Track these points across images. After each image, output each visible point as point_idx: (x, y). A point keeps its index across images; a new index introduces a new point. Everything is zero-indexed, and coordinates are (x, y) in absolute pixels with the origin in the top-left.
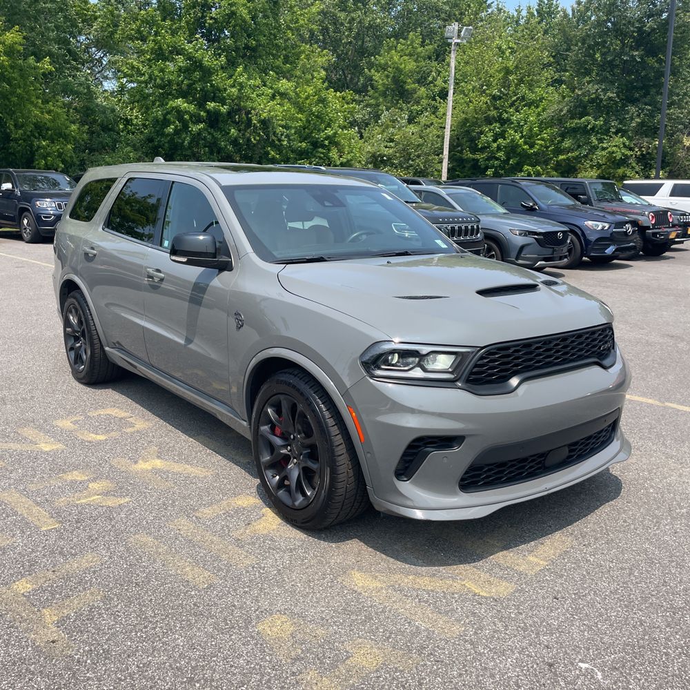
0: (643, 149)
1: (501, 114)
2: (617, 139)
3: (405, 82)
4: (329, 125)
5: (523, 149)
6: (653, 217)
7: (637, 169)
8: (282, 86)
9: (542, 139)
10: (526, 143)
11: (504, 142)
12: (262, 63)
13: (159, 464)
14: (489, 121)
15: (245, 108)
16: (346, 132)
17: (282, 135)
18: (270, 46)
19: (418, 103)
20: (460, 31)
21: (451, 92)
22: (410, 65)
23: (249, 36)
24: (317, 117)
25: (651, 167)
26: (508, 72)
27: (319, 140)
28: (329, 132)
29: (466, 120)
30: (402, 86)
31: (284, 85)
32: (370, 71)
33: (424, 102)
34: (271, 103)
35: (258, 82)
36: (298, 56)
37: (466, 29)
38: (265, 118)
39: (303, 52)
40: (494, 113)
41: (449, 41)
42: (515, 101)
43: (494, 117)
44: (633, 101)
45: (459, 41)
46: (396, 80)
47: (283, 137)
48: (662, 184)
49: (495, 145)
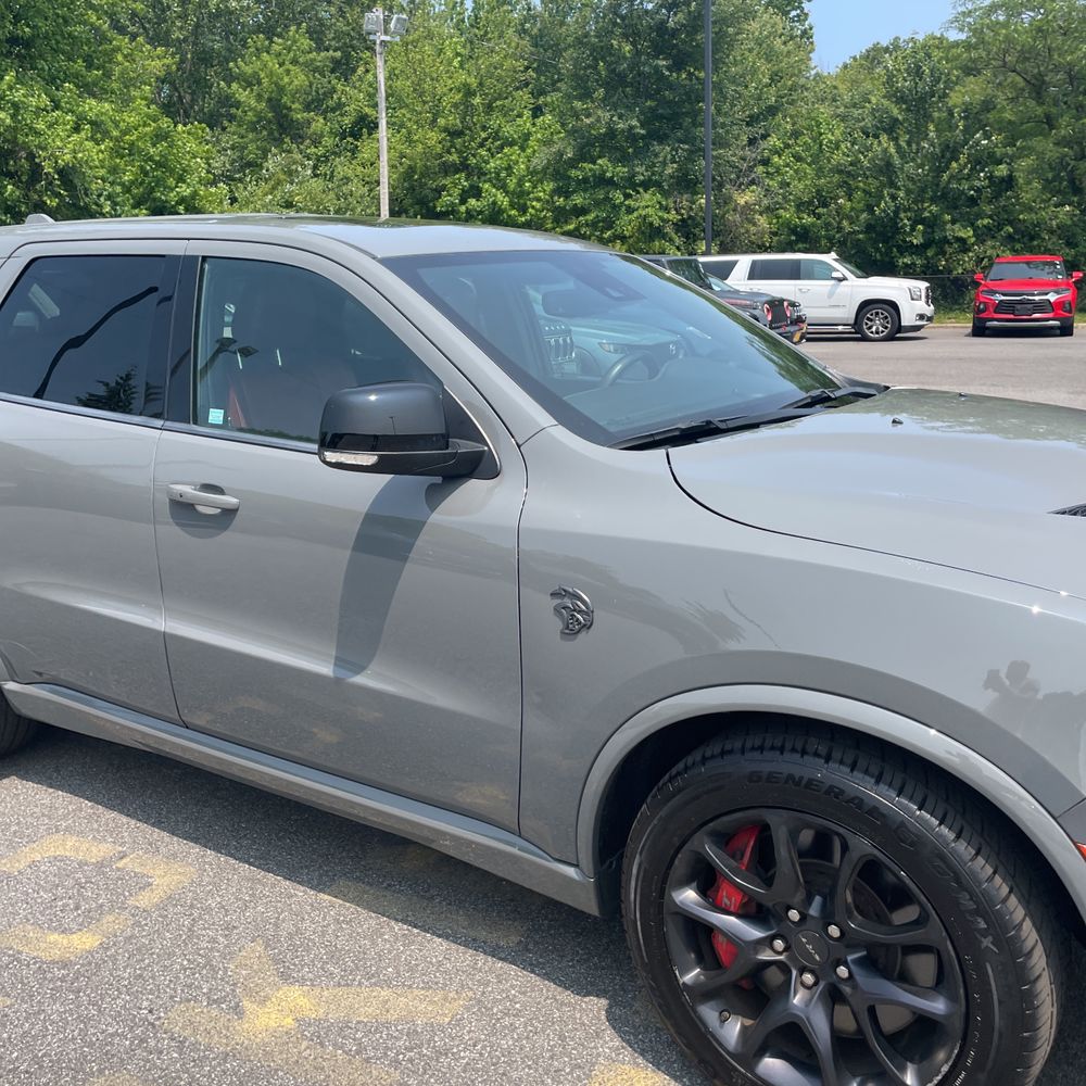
0: (683, 211)
1: (466, 159)
2: (647, 196)
3: (290, 109)
4: (181, 179)
5: (509, 216)
6: (768, 310)
7: (677, 241)
8: (91, 109)
9: (538, 199)
10: (512, 205)
11: (479, 203)
12: (47, 68)
13: (303, 1001)
14: (448, 169)
15: (25, 147)
16: (213, 190)
17: (99, 196)
18: (59, 38)
19: (316, 143)
20: (387, 21)
21: (383, 123)
22: (298, 79)
23: (17, 19)
24: (159, 165)
25: (696, 239)
26: (469, 93)
27: (168, 205)
28: (185, 190)
29: (412, 169)
30: (286, 116)
31: (92, 107)
32: (229, 87)
33: (328, 141)
34: (75, 137)
35: (45, 100)
36: (110, 56)
37: (398, 19)
38: (67, 164)
39: (119, 49)
40: (454, 158)
41: (372, 37)
42: (486, 139)
43: (454, 164)
44: (662, 139)
45: (388, 38)
46: (275, 104)
47: (102, 199)
48: (735, 263)
49: (463, 208)
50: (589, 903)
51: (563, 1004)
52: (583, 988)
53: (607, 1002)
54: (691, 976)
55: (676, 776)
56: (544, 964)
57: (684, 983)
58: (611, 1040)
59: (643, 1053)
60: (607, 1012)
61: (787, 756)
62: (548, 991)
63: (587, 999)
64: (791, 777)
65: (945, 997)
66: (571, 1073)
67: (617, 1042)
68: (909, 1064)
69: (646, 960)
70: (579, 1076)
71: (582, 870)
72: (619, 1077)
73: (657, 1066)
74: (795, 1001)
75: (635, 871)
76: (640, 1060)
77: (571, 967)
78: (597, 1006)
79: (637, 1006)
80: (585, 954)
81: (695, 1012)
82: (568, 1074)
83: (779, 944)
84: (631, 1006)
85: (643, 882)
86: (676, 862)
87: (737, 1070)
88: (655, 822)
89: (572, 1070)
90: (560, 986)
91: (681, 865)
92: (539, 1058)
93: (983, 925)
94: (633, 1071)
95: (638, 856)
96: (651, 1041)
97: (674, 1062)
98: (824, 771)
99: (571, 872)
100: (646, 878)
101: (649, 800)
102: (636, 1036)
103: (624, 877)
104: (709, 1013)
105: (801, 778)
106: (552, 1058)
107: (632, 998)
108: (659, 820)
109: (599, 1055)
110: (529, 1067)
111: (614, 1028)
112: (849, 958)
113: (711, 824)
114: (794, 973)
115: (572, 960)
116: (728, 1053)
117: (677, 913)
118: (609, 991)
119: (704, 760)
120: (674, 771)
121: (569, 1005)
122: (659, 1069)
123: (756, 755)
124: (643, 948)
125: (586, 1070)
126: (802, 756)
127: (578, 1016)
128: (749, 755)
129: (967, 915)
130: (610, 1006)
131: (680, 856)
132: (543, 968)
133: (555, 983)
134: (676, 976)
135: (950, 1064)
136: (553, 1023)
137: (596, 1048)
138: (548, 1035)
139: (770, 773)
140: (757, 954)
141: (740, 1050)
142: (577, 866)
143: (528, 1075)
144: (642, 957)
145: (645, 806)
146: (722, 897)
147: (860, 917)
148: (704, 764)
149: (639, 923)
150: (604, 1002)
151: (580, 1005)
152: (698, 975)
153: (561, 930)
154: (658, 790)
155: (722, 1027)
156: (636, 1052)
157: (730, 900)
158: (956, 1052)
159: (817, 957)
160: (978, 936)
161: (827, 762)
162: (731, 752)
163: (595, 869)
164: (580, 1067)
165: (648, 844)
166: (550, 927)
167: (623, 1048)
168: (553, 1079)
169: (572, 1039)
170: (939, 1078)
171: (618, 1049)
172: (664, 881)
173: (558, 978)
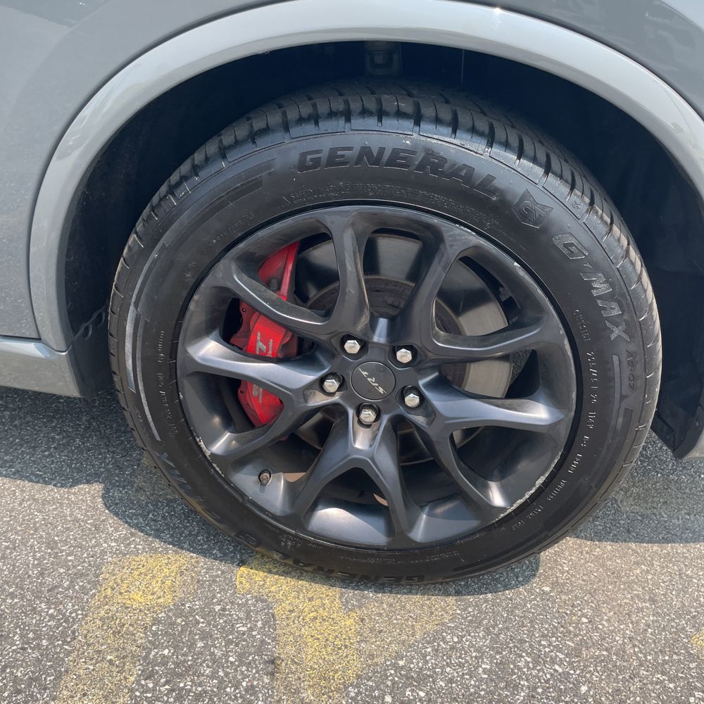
50: (65, 384)
51: (45, 502)
52: (68, 478)
53: (101, 486)
54: (222, 444)
55: (179, 184)
56: (12, 461)
57: (212, 455)
58: (116, 528)
59: (158, 534)
60: (103, 497)
61: (357, 122)
62: (23, 491)
63: (74, 490)
64: (366, 151)
65: (547, 404)
66: (71, 586)
67: (124, 530)
68: (490, 483)
69: (158, 438)
70: (83, 587)
71: (46, 344)
72: (136, 573)
73: (179, 544)
74: (358, 445)
75: (129, 329)
76: (157, 544)
77: (47, 457)
78: (89, 494)
79: (139, 481)
80: (64, 438)
81: (229, 483)
82: (68, 589)
83: (331, 385)
84: (131, 484)
85: (143, 341)
86: (192, 306)
87: (285, 532)
88: (155, 255)
89: (72, 582)
90: (38, 482)
91: (198, 309)
92: (23, 580)
93: (616, 312)
94: (151, 561)
95: (132, 308)
96: (164, 518)
97: (197, 535)
98: (415, 136)
99: (31, 348)
100: (147, 335)
101: (139, 226)
102: (145, 517)
103: (113, 341)
104: (245, 480)
105: (382, 150)
106: (42, 574)
107: (131, 475)
108: (160, 252)
109: (103, 552)
110: (12, 596)
111: (116, 514)
112: (421, 383)
113: (241, 245)
114: (351, 412)
115: (48, 449)
116: (274, 517)
117: (198, 373)
118: (102, 473)
119: (223, 152)
120: (174, 178)
121: (54, 501)
122: (182, 548)
123: (309, 128)
124: (152, 424)
125: (91, 577)
126: (380, 120)
127: (68, 512)
128: (295, 131)
129: (599, 302)
130: (107, 490)
131: (196, 297)
132: (11, 467)
133: (31, 481)
134: (199, 447)
135: (547, 475)
136: (36, 530)
137: (98, 545)
138: (32, 546)
139: (333, 151)
140: (306, 401)
141: (288, 511)
142: (39, 339)
143: (12, 606)
144: (152, 436)
145: (133, 237)
146: (256, 341)
147: (442, 333)
148: (224, 157)
149: (143, 395)
150: (97, 488)
151: (68, 499)
152: (229, 441)
153: (29, 418)
154: (153, 209)
155: (262, 491)
156: (150, 535)
157: (267, 344)
158: (556, 461)
159: (381, 390)
160: (608, 324)
161: (417, 123)
162: (266, 130)
163: (66, 339)
164: (82, 575)
165: (145, 290)
166: (12, 418)
167: (132, 534)
168: (48, 603)
169: (66, 543)
170: (532, 491)
171: (126, 538)
172: (176, 336)
173: (32, 473)
